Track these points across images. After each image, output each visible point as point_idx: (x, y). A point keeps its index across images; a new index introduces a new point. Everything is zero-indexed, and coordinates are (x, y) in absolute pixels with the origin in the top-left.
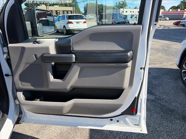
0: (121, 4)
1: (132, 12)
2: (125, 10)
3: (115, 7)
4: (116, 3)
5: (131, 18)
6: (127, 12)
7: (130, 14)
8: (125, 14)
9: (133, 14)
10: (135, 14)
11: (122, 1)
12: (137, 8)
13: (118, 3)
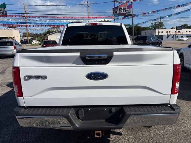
0: (157, 24)
1: (168, 32)
2: (161, 30)
3: (151, 28)
4: (152, 24)
5: (167, 37)
6: (162, 32)
7: (166, 34)
8: (160, 34)
9: (169, 34)
10: (171, 34)
11: (158, 22)
12: (175, 29)
13: (154, 24)
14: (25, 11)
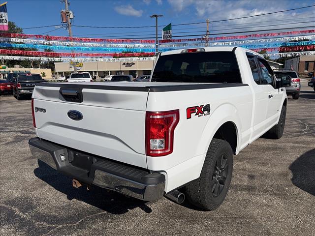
14: (207, 31)
